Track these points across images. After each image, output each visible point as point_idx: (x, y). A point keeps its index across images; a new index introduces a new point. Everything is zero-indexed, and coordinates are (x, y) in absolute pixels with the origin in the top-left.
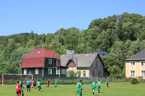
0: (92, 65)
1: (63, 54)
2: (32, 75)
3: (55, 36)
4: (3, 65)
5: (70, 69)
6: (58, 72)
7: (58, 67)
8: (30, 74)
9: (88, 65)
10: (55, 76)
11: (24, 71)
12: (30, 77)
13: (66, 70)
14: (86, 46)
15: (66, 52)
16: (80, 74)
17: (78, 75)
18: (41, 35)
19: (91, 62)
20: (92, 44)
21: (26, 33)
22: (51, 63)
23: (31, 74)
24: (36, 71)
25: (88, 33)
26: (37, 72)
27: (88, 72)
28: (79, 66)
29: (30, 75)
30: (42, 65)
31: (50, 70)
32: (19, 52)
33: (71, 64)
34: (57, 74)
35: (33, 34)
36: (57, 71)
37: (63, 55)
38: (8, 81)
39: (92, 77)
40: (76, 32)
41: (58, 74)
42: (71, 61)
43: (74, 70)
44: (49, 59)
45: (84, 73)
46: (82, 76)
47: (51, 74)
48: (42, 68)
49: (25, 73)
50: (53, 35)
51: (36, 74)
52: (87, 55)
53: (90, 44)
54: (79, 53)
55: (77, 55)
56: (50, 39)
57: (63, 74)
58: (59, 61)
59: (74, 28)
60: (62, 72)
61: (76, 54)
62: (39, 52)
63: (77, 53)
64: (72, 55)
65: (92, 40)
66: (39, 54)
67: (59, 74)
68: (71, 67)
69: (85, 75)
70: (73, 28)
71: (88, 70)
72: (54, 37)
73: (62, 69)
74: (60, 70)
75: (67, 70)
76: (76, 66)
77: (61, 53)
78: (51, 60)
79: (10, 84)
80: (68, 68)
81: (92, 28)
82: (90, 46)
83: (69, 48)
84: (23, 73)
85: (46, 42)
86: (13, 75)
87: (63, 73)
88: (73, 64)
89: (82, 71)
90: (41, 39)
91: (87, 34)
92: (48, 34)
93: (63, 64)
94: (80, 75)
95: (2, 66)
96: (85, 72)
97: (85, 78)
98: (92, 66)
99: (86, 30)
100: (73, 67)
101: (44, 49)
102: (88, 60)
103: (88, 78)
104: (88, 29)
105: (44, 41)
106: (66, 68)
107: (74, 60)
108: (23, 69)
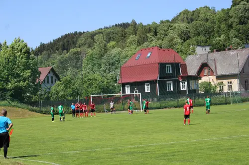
0: (243, 69)
1: (190, 55)
2: (139, 95)
3: (174, 25)
4: (90, 80)
5: (204, 79)
6: (183, 87)
7: (182, 77)
8: (136, 92)
9: (236, 71)
10: (178, 93)
11: (126, 88)
12: (137, 98)
13: (198, 82)
14: (230, 36)
15: (194, 51)
16: (222, 86)
17: (218, 89)
18: (149, 25)
19: (240, 65)
20: (240, 33)
21: (124, 24)
22: (171, 72)
23: (138, 93)
24: (146, 87)
25: (231, 13)
26: (147, 89)
27: (235, 83)
28: (219, 74)
29: (136, 95)
30: (156, 76)
31: (170, 84)
32: (114, 57)
33: (205, 71)
34: (182, 89)
35: (136, 24)
36: (181, 84)
37: (190, 57)
38: (100, 107)
39: (243, 90)
40: (209, 14)
41: (184, 89)
42: (204, 66)
43: (211, 81)
44: (167, 65)
45: (230, 85)
46: (226, 90)
47: (172, 90)
48: (156, 81)
49: (128, 91)
50: (171, 23)
51: (146, 91)
52: (232, 53)
53: (236, 33)
54: (217, 51)
55: (216, 55)
56: (165, 31)
57: (192, 89)
58: (184, 67)
59: (206, 7)
60: (190, 85)
61: (213, 52)
62: (149, 55)
63: (215, 50)
64: (205, 56)
65: (241, 26)
66: (149, 57)
67: (186, 89)
68: (205, 76)
69: (230, 87)
70: (204, 7)
71: (237, 80)
72: (171, 26)
73: (190, 81)
74: (186, 83)
75: (200, 81)
76: (214, 74)
77: (186, 54)
78: (170, 66)
79: (104, 112)
80: (201, 78)
81: (238, 4)
82: (236, 37)
83: (199, 44)
84: (124, 91)
85: (158, 36)
86: (109, 96)
87: (193, 87)
88: (209, 70)
89: (225, 82)
90: (150, 31)
91: (231, 15)
92: (162, 22)
93: (192, 71)
94: (222, 90)
95: (88, 83)
96: (231, 82)
97: (232, 94)
98: (243, 72)
99: (228, 9)
100: (209, 75)
101: (156, 48)
102: (236, 62)
103: (236, 93)
104: (231, 8)
105: (156, 35)
106: (197, 77)
107: (211, 64)
108: (124, 85)
